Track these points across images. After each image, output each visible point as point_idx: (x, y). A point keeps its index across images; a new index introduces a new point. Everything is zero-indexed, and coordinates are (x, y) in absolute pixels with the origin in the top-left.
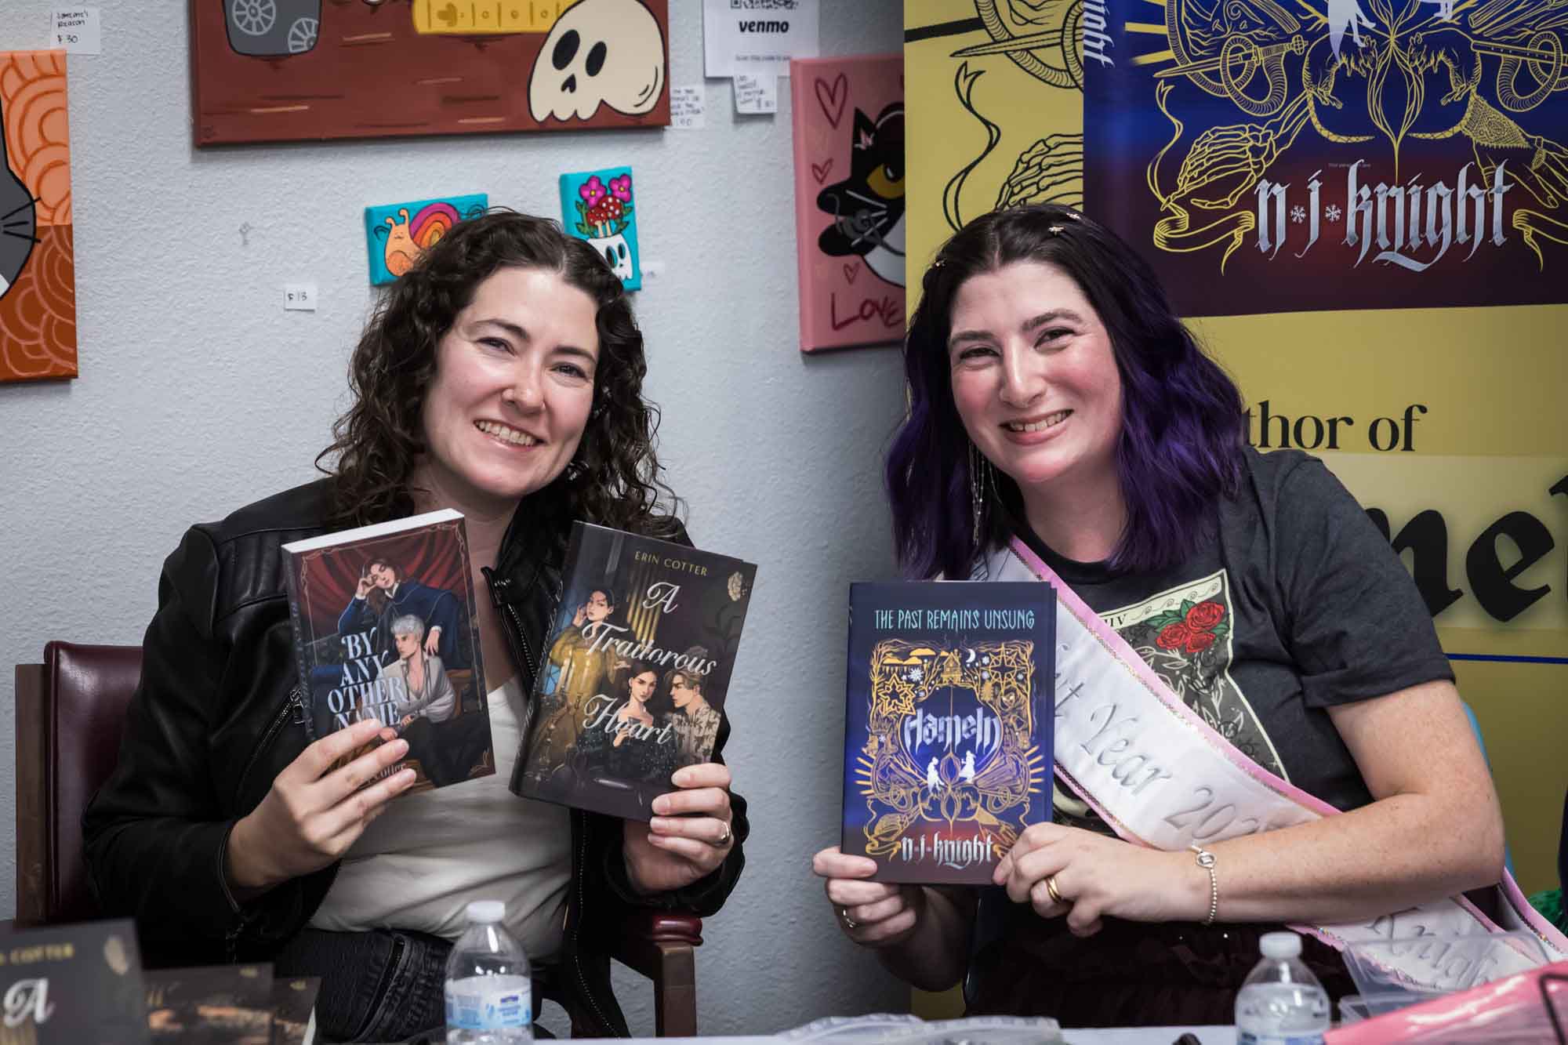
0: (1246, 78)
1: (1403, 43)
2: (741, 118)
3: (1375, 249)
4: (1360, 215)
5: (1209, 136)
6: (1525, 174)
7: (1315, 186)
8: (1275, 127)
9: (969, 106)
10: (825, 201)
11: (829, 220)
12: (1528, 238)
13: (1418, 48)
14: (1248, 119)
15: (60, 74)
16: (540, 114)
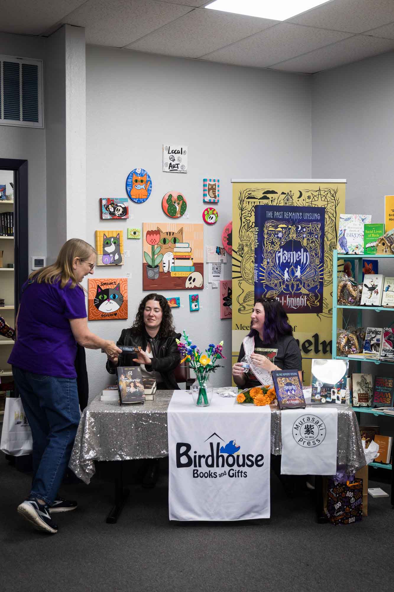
0: (274, 284)
1: (294, 280)
2: (213, 288)
3: (290, 306)
4: (288, 302)
5: (270, 291)
6: (309, 297)
7: (283, 298)
8: (278, 291)
9: (240, 287)
10: (224, 299)
11: (224, 302)
12: (309, 305)
13: (295, 281)
14: (275, 289)
15: (127, 281)
16: (187, 287)
